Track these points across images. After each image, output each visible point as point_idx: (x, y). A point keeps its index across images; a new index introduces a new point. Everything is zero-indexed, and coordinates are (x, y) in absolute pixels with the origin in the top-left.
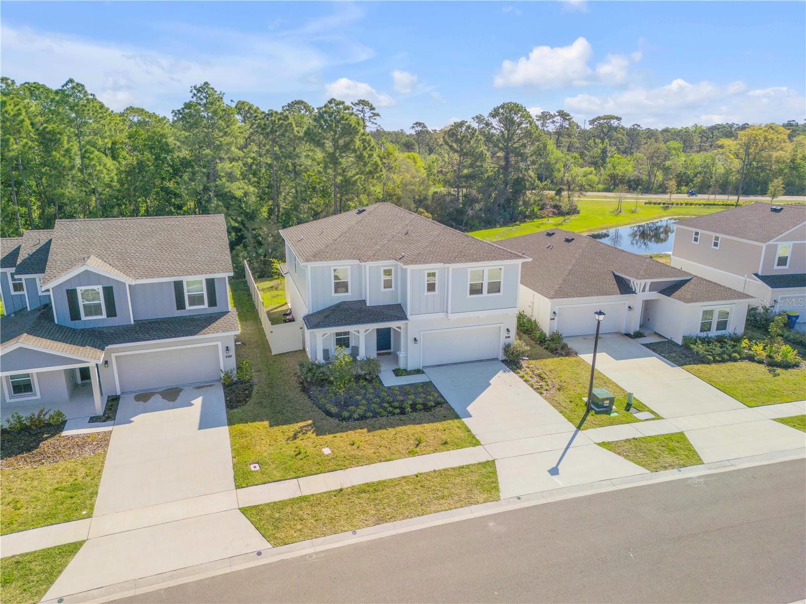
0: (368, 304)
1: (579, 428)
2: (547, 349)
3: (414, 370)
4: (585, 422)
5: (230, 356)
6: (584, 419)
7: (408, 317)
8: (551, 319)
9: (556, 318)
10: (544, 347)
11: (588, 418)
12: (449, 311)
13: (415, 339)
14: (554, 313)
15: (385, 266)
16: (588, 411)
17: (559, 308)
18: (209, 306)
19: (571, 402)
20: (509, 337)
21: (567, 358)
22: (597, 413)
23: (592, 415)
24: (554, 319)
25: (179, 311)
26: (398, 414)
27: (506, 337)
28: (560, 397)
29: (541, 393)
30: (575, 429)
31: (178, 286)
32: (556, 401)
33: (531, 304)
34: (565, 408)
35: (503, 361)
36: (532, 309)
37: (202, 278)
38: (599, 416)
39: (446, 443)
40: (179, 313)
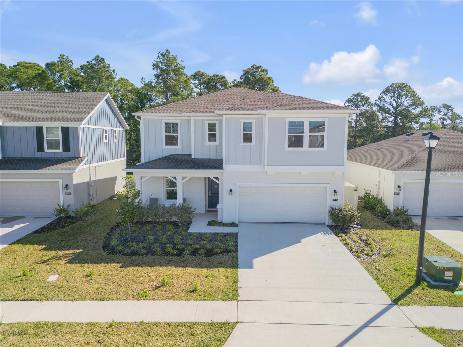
0: (193, 157)
1: (396, 302)
2: (387, 222)
3: (229, 224)
4: (410, 295)
5: (69, 194)
6: (409, 291)
7: (224, 166)
8: (395, 194)
9: (401, 192)
10: (385, 221)
11: (415, 291)
12: (266, 163)
13: (231, 191)
14: (399, 187)
15: (209, 120)
16: (418, 283)
17: (405, 183)
18: (63, 151)
19: (396, 270)
20: (337, 200)
21: (410, 231)
22: (430, 286)
23: (423, 289)
24: (398, 194)
25: (39, 153)
26: (172, 255)
27: (333, 200)
28: (383, 264)
29: (358, 257)
30: (390, 302)
31: (39, 131)
32: (375, 266)
33: (377, 183)
34: (385, 275)
35: (329, 226)
36: (379, 188)
37: (58, 125)
38: (433, 291)
39: (194, 291)
40: (39, 155)
